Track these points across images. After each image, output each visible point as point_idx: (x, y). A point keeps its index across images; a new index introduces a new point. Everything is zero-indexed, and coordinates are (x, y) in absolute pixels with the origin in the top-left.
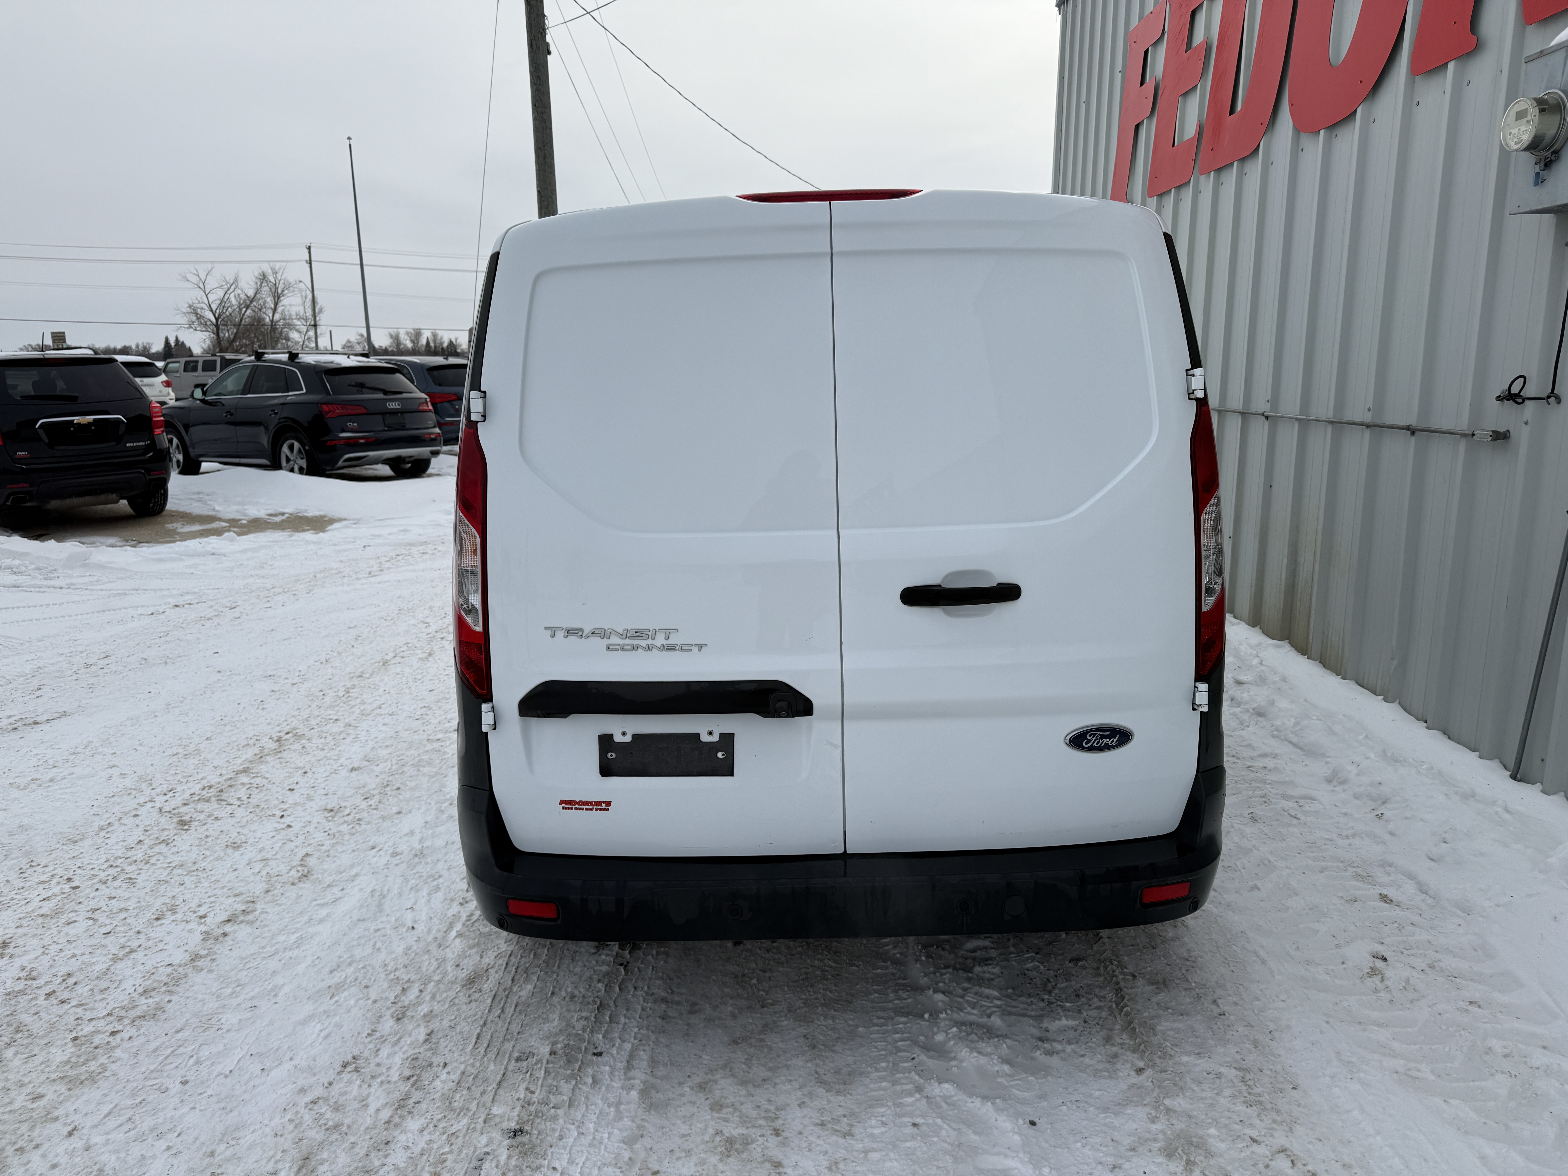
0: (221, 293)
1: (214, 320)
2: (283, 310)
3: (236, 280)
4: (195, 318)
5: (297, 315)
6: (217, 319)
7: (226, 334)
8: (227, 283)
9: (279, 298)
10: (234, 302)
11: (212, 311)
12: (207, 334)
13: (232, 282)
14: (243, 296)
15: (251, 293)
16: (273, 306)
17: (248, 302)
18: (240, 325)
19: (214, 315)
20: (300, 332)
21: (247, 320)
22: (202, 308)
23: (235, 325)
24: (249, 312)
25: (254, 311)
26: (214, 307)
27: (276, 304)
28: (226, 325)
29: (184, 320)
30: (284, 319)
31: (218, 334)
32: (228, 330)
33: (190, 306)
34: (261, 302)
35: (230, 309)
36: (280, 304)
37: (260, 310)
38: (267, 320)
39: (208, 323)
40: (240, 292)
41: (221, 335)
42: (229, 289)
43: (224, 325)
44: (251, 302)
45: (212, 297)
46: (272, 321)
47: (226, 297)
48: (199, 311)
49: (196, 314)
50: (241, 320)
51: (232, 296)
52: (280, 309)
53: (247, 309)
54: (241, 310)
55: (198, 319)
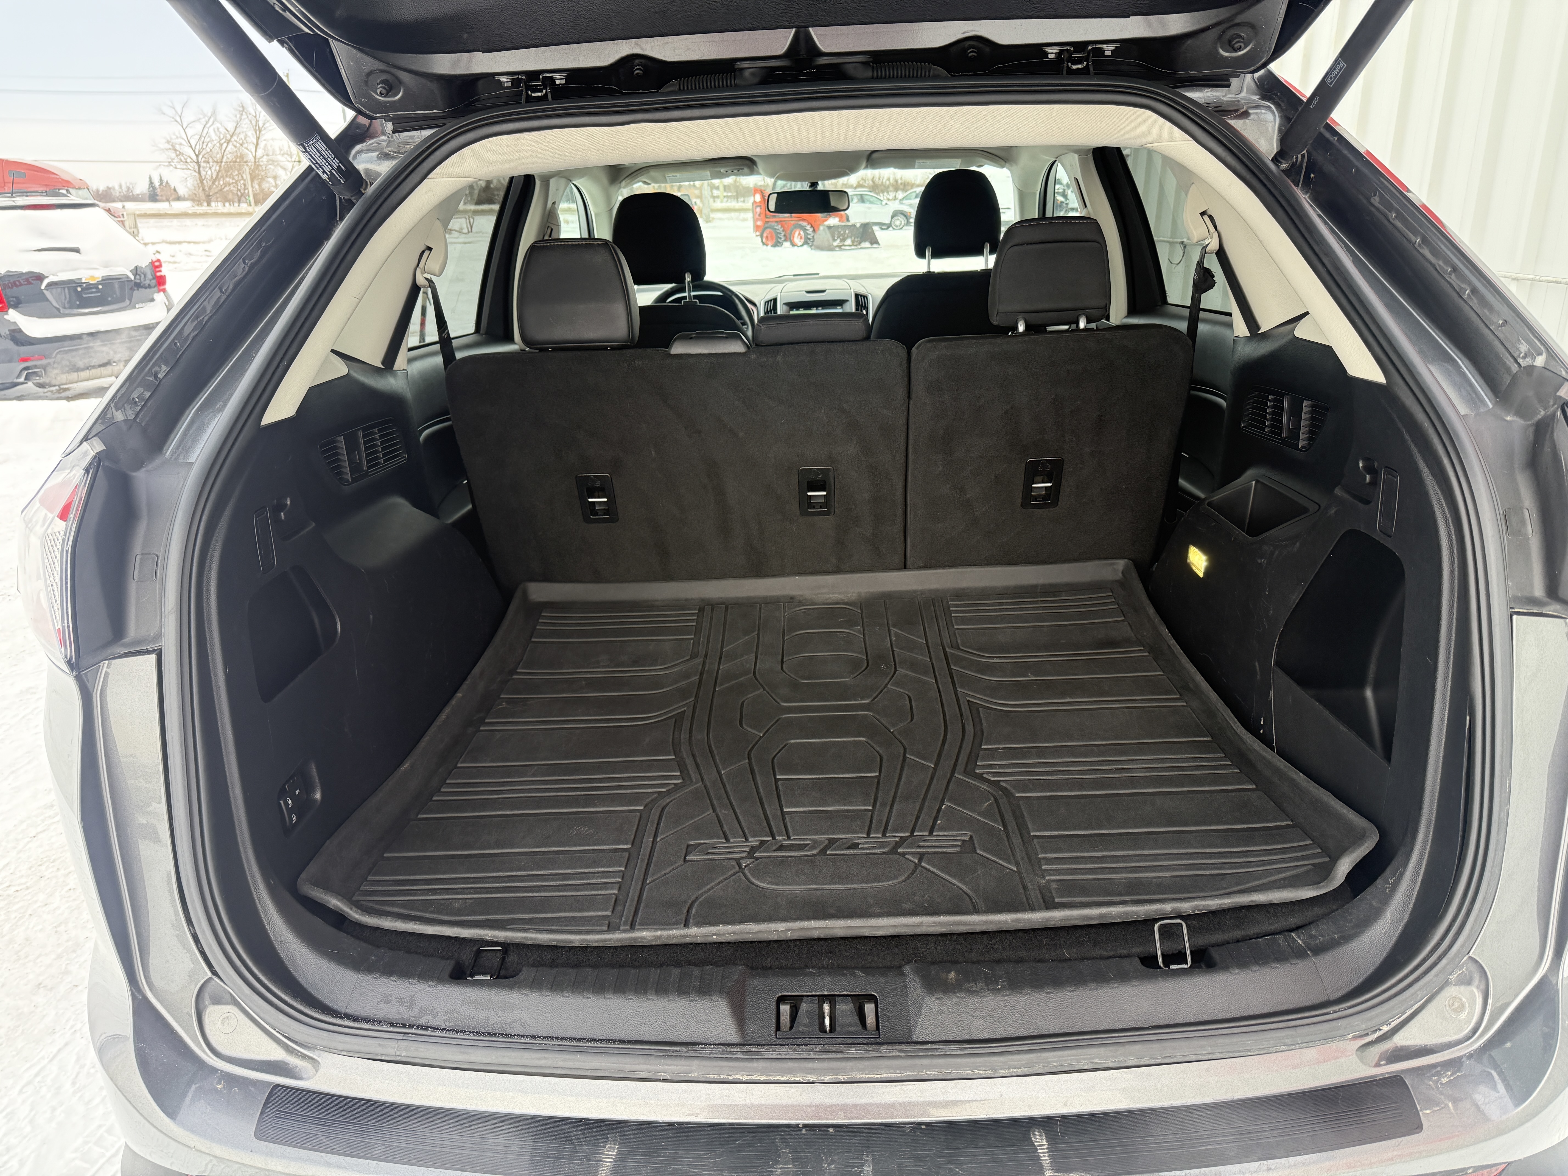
0: (199, 127)
1: (195, 158)
2: (266, 145)
3: (214, 113)
4: (173, 155)
5: (281, 150)
6: (197, 156)
7: (209, 173)
8: (205, 116)
9: (260, 132)
10: (214, 137)
11: (191, 147)
12: (189, 172)
13: (209, 115)
14: (222, 130)
15: (231, 127)
16: (255, 141)
17: (229, 137)
18: (221, 162)
19: (194, 151)
20: (284, 169)
21: (229, 157)
22: (181, 144)
23: (217, 162)
24: (230, 146)
25: (235, 147)
26: (193, 143)
27: (258, 138)
28: (208, 162)
29: (163, 157)
30: (268, 155)
31: (199, 173)
32: (210, 168)
33: (168, 142)
34: (242, 136)
35: (210, 145)
36: (262, 139)
37: (241, 145)
38: (251, 157)
39: (189, 160)
40: (219, 125)
41: (203, 173)
42: (207, 123)
43: (204, 162)
44: (232, 136)
45: (190, 132)
46: (255, 157)
47: (205, 132)
48: (178, 147)
49: (176, 150)
50: (223, 157)
51: (211, 130)
52: (262, 144)
53: (228, 143)
54: (221, 145)
55: (177, 156)
